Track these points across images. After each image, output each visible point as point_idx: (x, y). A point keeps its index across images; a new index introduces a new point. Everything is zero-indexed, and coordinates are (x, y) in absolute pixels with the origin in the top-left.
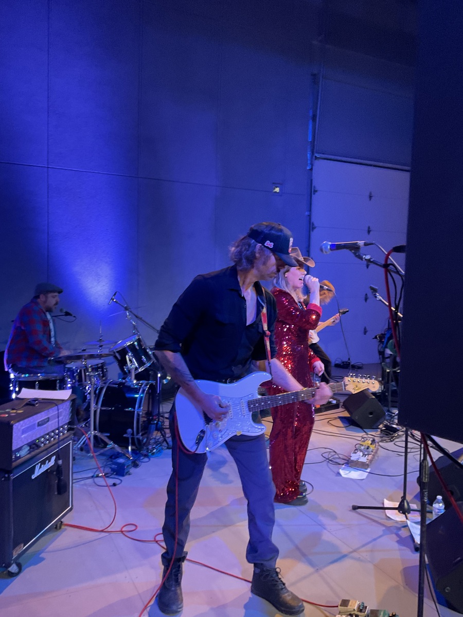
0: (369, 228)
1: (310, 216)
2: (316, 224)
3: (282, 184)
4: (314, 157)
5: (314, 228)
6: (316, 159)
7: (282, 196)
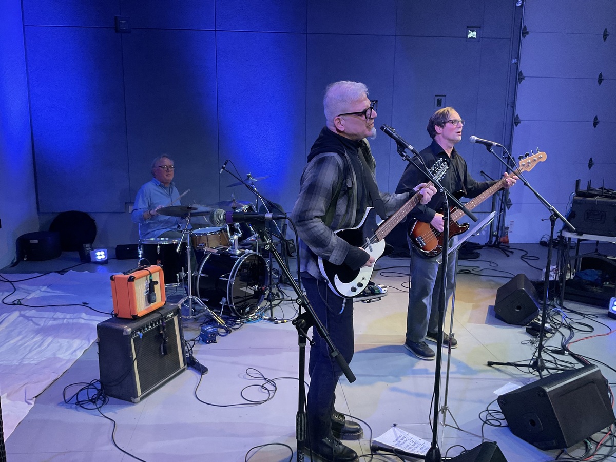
0: (601, 75)
1: (517, 64)
2: (524, 74)
3: (479, 27)
5: (520, 78)
7: (479, 41)
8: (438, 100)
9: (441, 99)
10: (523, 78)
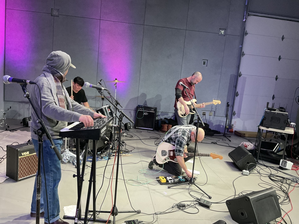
0: (280, 56)
1: (241, 48)
2: (245, 53)
3: (226, 29)
4: (247, 15)
5: (243, 54)
6: (248, 16)
7: (225, 36)
8: (204, 62)
9: (205, 62)
10: (244, 55)
